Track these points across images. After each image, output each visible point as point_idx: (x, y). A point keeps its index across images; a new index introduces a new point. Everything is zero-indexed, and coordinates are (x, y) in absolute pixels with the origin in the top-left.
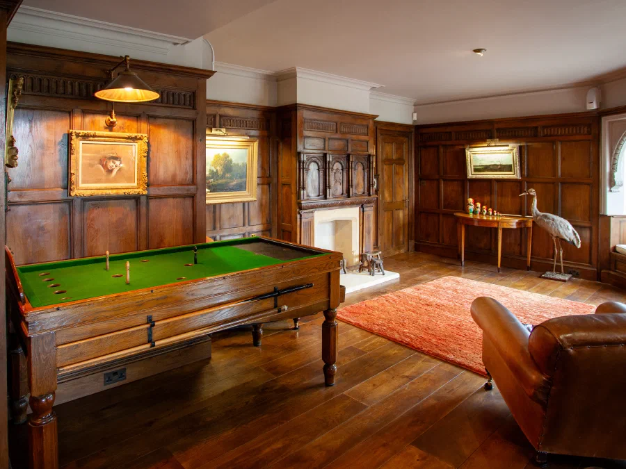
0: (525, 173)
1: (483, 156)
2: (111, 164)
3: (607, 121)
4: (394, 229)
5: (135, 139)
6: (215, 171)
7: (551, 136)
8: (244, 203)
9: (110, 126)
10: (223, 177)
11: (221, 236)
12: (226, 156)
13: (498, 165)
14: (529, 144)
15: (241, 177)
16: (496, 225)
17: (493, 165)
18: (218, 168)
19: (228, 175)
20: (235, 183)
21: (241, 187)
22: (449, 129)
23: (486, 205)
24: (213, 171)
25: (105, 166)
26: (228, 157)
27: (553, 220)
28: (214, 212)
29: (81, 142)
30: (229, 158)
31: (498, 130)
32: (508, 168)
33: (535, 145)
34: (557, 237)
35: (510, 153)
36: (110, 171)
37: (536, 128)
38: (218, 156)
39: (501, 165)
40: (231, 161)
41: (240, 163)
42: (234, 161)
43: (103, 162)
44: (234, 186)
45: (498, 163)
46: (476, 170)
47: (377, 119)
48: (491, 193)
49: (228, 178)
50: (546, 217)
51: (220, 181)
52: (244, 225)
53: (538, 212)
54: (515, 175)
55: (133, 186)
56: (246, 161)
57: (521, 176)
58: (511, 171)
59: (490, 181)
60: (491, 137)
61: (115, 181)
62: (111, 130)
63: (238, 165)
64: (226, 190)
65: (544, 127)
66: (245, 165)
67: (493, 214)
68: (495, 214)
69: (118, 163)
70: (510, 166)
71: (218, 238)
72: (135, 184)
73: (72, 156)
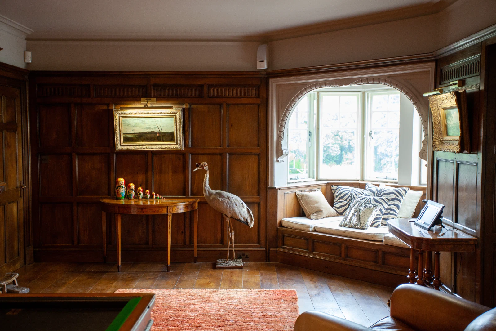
0: (189, 142)
1: (137, 121)
3: (275, 84)
7: (218, 97)
13: (156, 133)
14: (193, 106)
16: (164, 211)
17: (150, 133)
22: (85, 81)
23: (141, 186)
27: (228, 198)
31: (155, 86)
32: (169, 136)
33: (201, 108)
34: (232, 217)
35: (172, 117)
37: (201, 86)
39: (160, 133)
45: (157, 130)
46: (127, 139)
48: (146, 169)
50: (220, 195)
53: (211, 190)
54: (177, 145)
57: (185, 146)
58: (172, 140)
59: (145, 153)
60: (147, 96)
65: (211, 86)
67: (152, 197)
68: (155, 196)
70: (172, 134)
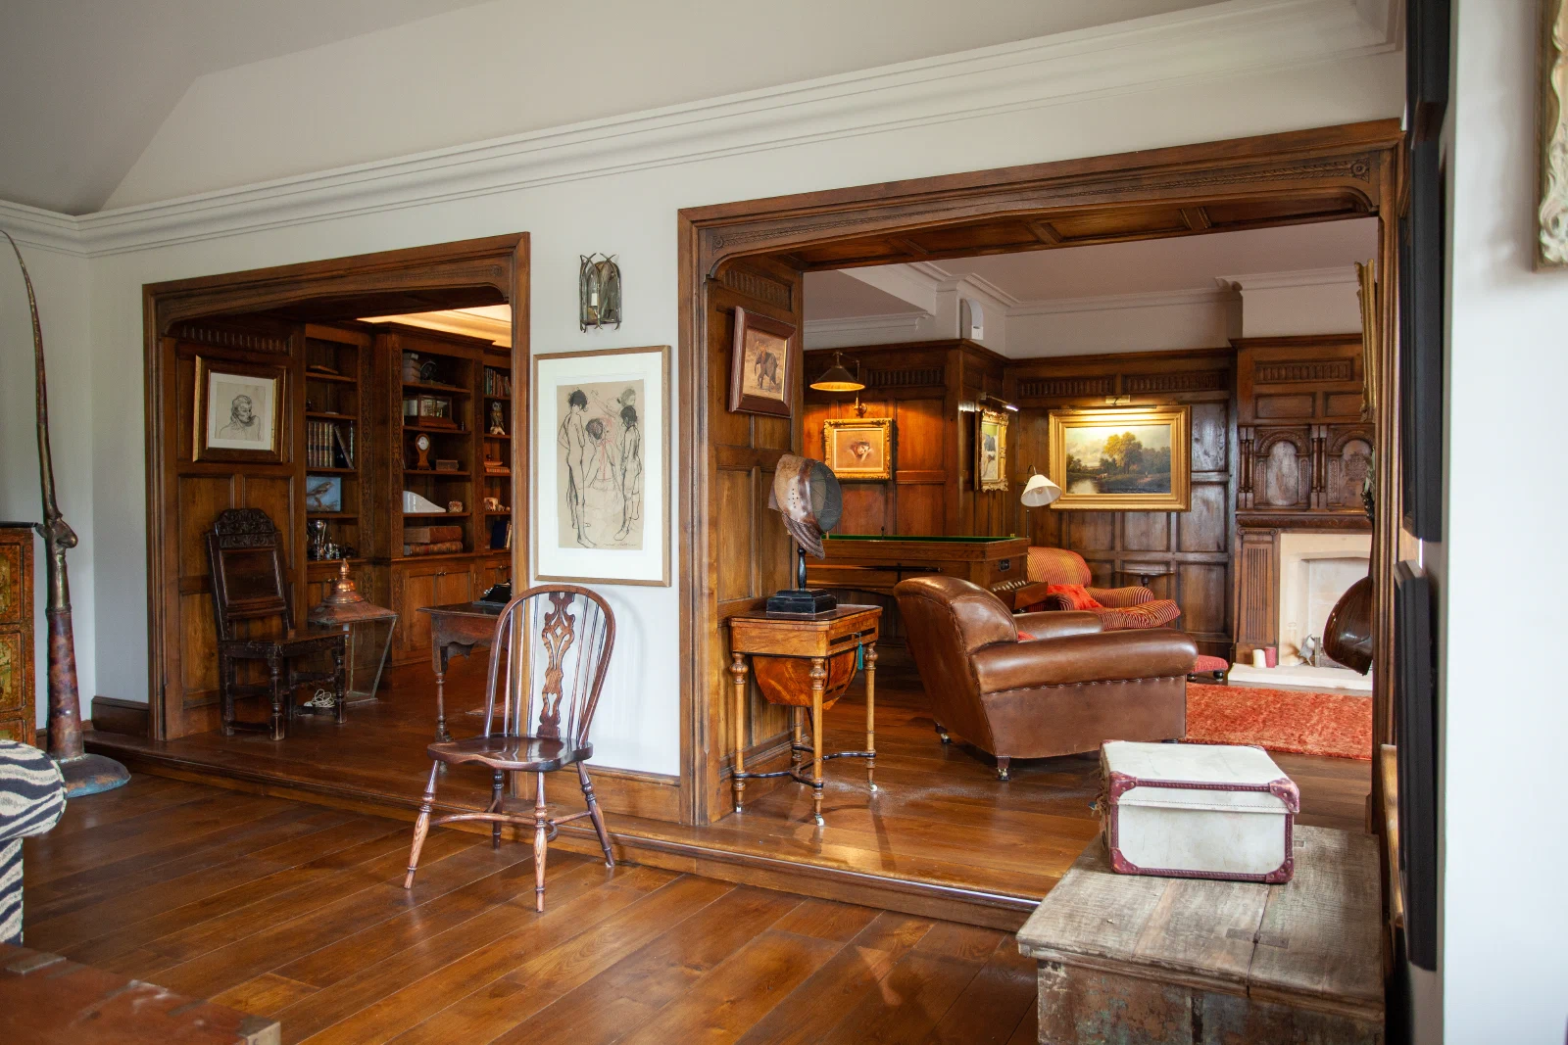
2: (861, 450)
5: (879, 424)
6: (1110, 460)
8: (1169, 512)
9: (861, 413)
10: (1126, 469)
11: (1124, 562)
12: (1130, 438)
15: (1159, 471)
18: (1116, 457)
19: (1134, 468)
20: (1148, 479)
21: (1161, 486)
24: (1107, 461)
25: (856, 452)
26: (1134, 439)
28: (1113, 523)
29: (835, 430)
30: (1136, 441)
36: (860, 456)
38: (1115, 439)
40: (1139, 445)
41: (1158, 448)
42: (1146, 444)
43: (855, 446)
44: (1146, 484)
49: (1134, 471)
51: (1119, 477)
52: (1168, 549)
55: (878, 470)
56: (1170, 444)
61: (865, 465)
62: (862, 417)
63: (1153, 450)
64: (1132, 491)
66: (1166, 452)
69: (866, 448)
71: (1118, 563)
72: (881, 469)
73: (827, 443)
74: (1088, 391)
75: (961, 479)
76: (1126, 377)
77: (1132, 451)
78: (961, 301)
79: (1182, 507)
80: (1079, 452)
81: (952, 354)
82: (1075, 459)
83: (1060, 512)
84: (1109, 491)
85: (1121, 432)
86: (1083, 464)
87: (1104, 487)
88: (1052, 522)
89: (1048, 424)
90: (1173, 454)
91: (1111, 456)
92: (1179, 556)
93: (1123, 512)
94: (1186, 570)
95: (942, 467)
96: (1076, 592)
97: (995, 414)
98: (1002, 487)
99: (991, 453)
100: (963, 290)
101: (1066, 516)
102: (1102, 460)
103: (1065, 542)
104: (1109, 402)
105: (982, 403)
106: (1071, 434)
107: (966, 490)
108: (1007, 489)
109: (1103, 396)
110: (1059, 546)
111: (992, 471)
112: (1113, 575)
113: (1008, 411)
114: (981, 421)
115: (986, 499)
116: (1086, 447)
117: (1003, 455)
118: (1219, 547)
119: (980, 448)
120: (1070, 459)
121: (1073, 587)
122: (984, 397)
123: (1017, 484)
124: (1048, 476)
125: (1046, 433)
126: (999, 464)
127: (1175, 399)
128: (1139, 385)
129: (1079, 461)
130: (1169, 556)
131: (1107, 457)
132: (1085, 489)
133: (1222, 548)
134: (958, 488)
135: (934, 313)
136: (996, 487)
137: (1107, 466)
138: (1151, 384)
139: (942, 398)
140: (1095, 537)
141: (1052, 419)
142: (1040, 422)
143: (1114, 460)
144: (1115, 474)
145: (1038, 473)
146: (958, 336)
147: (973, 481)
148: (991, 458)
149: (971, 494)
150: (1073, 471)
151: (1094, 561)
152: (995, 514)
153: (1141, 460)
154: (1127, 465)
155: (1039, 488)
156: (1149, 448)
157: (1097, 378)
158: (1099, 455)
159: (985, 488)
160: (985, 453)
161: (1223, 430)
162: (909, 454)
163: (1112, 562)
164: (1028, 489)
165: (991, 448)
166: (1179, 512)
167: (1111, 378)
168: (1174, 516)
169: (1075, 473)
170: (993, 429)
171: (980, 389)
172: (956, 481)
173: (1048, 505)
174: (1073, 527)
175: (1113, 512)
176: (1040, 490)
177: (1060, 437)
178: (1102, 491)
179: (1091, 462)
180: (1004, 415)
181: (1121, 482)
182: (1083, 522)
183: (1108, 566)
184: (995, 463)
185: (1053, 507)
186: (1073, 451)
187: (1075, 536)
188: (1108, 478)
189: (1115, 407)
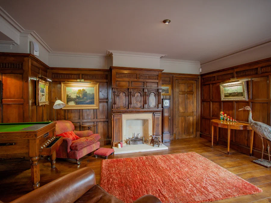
0: (251, 97)
1: (228, 88)
4: (186, 126)
6: (79, 96)
7: (266, 72)
8: (94, 109)
10: (83, 98)
11: (83, 122)
12: (84, 90)
13: (235, 93)
14: (253, 79)
15: (91, 99)
17: (233, 93)
18: (80, 95)
19: (85, 98)
21: (92, 103)
22: (214, 75)
23: (229, 116)
24: (78, 96)
27: (260, 126)
28: (80, 112)
30: (86, 91)
31: (237, 72)
32: (241, 94)
33: (255, 79)
35: (241, 85)
37: (257, 69)
38: (80, 90)
39: (237, 93)
40: (86, 92)
41: (91, 93)
42: (88, 92)
44: (88, 102)
45: (236, 92)
46: (225, 96)
47: (163, 72)
48: (232, 108)
50: (256, 124)
51: (81, 100)
52: (94, 119)
53: (252, 121)
54: (245, 98)
56: (94, 92)
57: (248, 99)
58: (242, 96)
59: (232, 102)
60: (233, 77)
64: (85, 104)
65: (262, 67)
66: (93, 94)
67: (232, 121)
68: (234, 121)
70: (242, 93)
71: (81, 123)
74: (72, 78)
75: (30, 102)
76: (82, 75)
77: (84, 93)
78: (30, 42)
79: (97, 108)
80: (70, 94)
81: (26, 59)
82: (69, 95)
83: (65, 110)
84: (79, 104)
85: (81, 89)
86: (71, 97)
87: (77, 103)
88: (63, 113)
89: (61, 86)
90: (95, 95)
91: (79, 95)
92: (96, 120)
93: (82, 109)
94: (99, 124)
95: (22, 98)
96: (71, 134)
97: (44, 82)
98: (47, 103)
99: (43, 94)
100: (30, 38)
101: (66, 111)
102: (77, 96)
103: (66, 118)
104: (78, 81)
105: (39, 78)
106: (68, 89)
107: (32, 106)
108: (49, 104)
109: (77, 79)
110: (65, 119)
111: (43, 99)
112: (80, 126)
113: (49, 81)
114: (38, 83)
115: (41, 108)
116: (72, 93)
117: (47, 94)
118: (106, 117)
119: (38, 92)
120: (68, 96)
121: (70, 132)
122: (40, 76)
123: (52, 102)
124: (61, 100)
125: (61, 88)
126: (46, 97)
127: (95, 81)
128: (86, 77)
129: (70, 96)
130: (94, 120)
131: (78, 95)
132: (72, 104)
133: (107, 118)
134: (29, 105)
135: (19, 43)
136: (45, 104)
137: (78, 97)
138: (89, 77)
139: (22, 74)
140: (75, 117)
141: (62, 85)
142: (59, 85)
143: (80, 96)
144: (80, 100)
145: (58, 99)
146: (29, 52)
147: (35, 102)
148: (43, 95)
149: (35, 107)
150: (68, 99)
151: (75, 122)
152: (45, 112)
153: (87, 96)
154: (83, 97)
155: (59, 104)
156: (89, 93)
157: (75, 74)
158: (76, 95)
159: (40, 104)
160: (40, 93)
161: (107, 89)
162: (8, 93)
163: (79, 123)
164: (55, 104)
165: (43, 91)
166: (96, 109)
167: (79, 74)
168: (95, 111)
169: (69, 99)
170: (43, 86)
171: (39, 73)
172: (28, 103)
173: (61, 109)
174: (69, 114)
175: (80, 110)
176: (59, 105)
177: (65, 90)
178: (76, 104)
179: (73, 96)
180: (47, 82)
181: (82, 102)
182: (72, 112)
183: (79, 124)
184: (44, 97)
185: (63, 109)
186: (68, 93)
187: (69, 116)
188: (78, 100)
189: (80, 82)
